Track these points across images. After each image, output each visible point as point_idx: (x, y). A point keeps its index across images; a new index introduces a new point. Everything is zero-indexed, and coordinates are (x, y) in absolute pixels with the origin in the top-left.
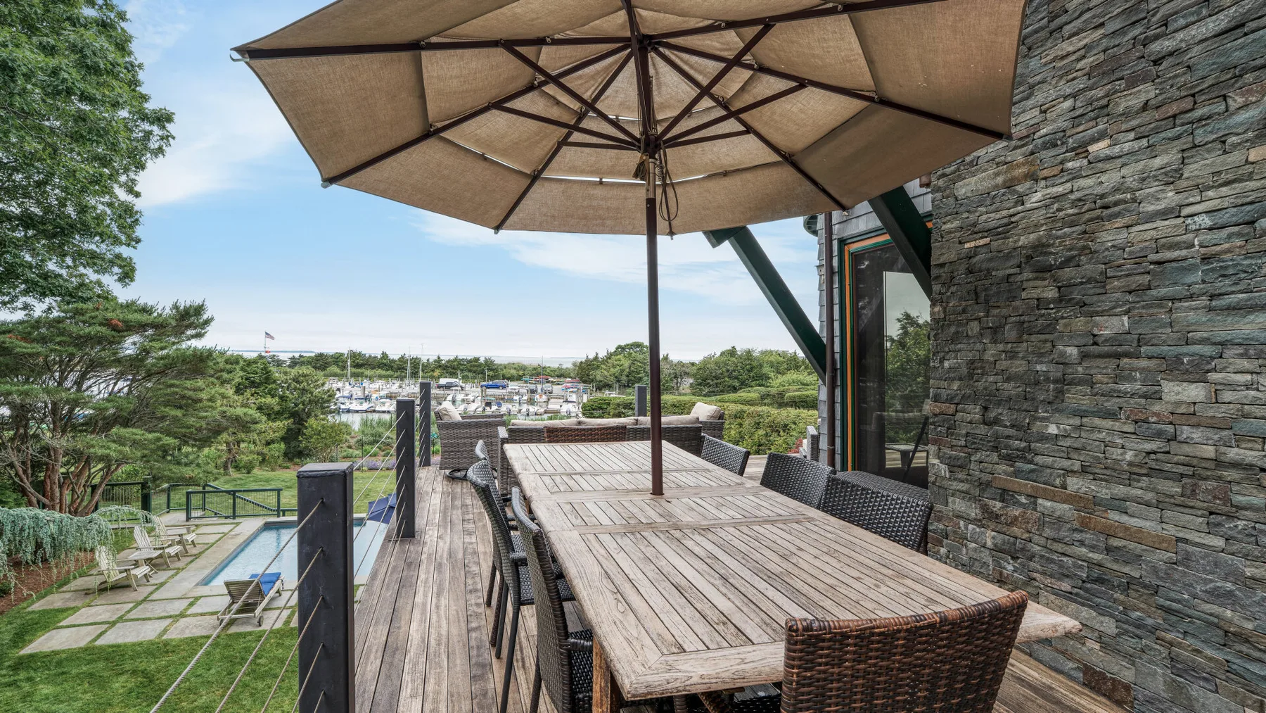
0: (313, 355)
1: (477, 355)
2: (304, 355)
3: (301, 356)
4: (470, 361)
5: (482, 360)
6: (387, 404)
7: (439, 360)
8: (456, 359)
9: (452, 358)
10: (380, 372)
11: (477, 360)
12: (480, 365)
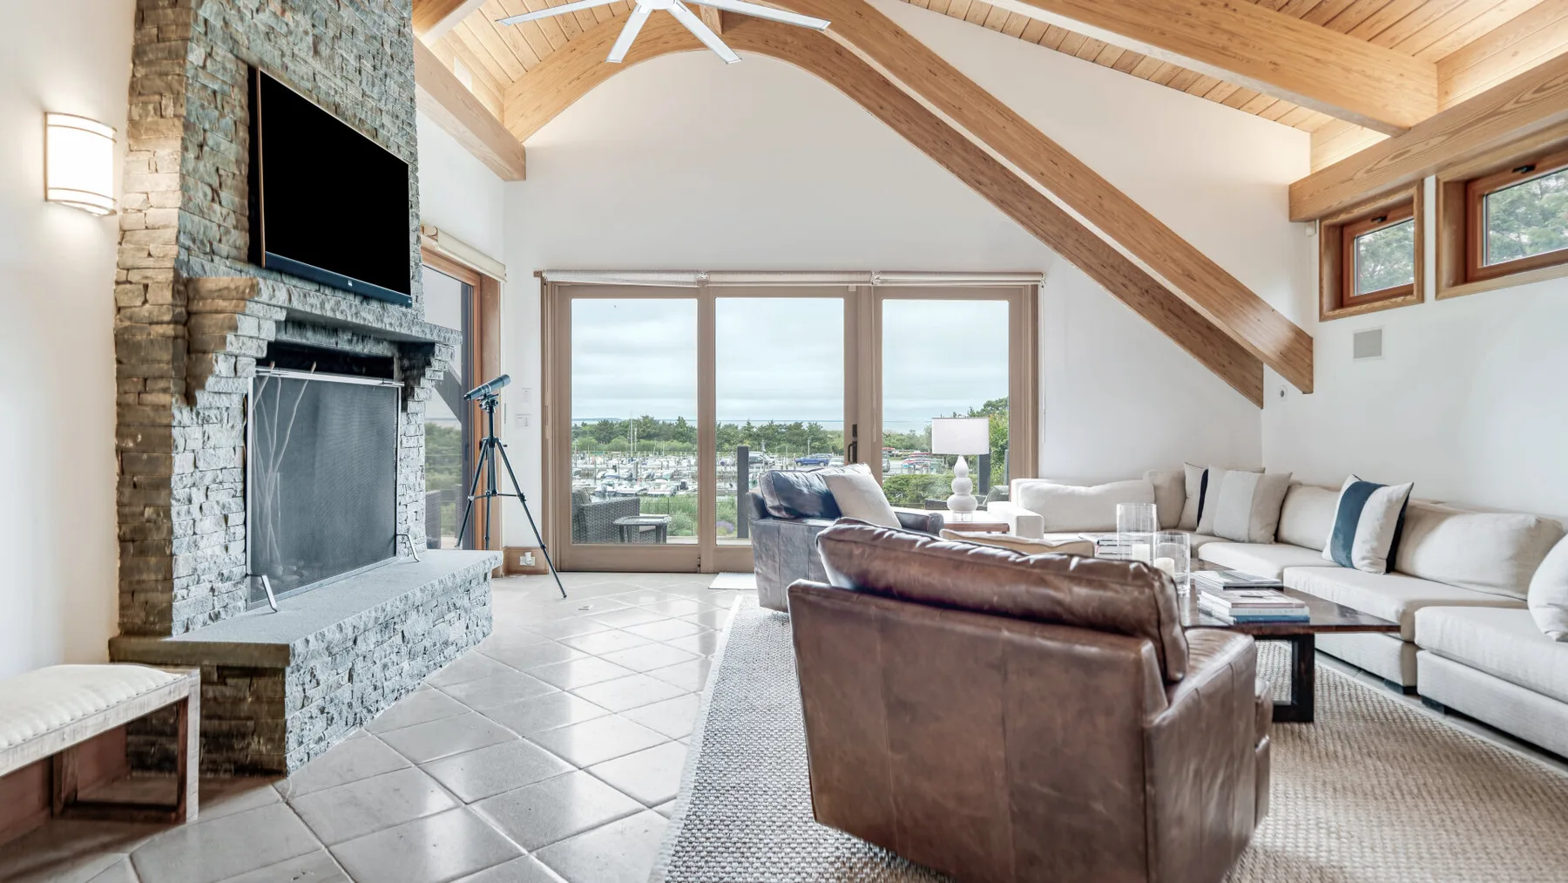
0: (596, 423)
1: (799, 419)
2: (588, 423)
3: (584, 425)
4: (789, 428)
5: (805, 426)
6: (663, 487)
7: (749, 427)
8: (771, 426)
9: (765, 424)
10: (676, 444)
11: (798, 425)
12: (802, 434)
